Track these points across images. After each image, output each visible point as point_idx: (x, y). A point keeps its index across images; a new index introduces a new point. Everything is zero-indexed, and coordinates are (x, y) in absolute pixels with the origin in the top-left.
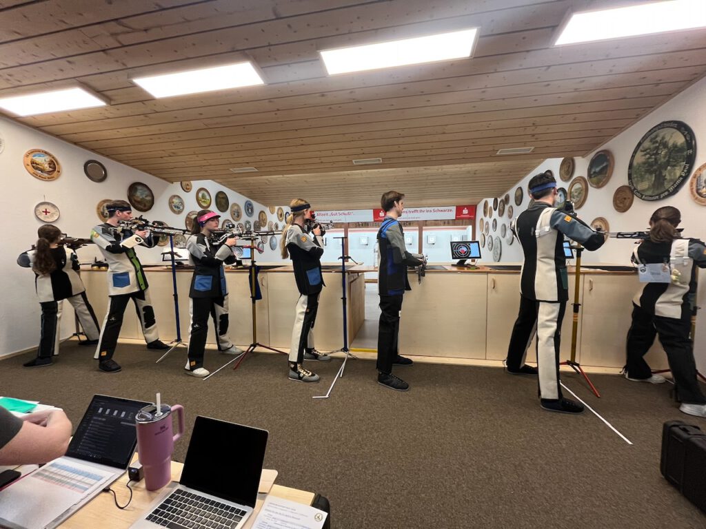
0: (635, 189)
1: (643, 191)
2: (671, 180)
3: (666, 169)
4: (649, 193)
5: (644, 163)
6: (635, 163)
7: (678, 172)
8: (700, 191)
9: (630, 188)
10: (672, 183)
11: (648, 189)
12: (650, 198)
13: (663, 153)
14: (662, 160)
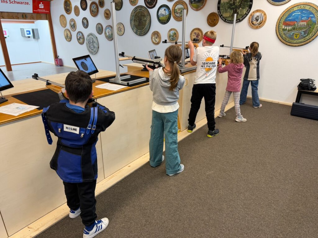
0: (221, 15)
1: (227, 17)
2: (241, 15)
3: (239, 9)
4: (230, 19)
5: (228, 3)
6: (222, 2)
7: (245, 12)
8: (253, 22)
9: (218, 14)
10: (241, 16)
11: (229, 17)
12: (230, 22)
14: (237, 4)
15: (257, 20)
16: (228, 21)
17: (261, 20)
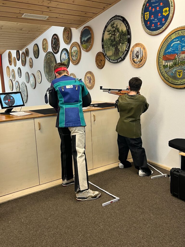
0: (106, 55)
1: (110, 56)
2: (122, 52)
3: (119, 45)
4: (113, 58)
5: (109, 39)
6: (105, 39)
7: (125, 48)
8: (134, 60)
9: (103, 54)
10: (122, 54)
11: (112, 56)
12: (113, 62)
13: (117, 35)
14: (117, 39)
15: (137, 57)
16: (111, 61)
17: (141, 56)
